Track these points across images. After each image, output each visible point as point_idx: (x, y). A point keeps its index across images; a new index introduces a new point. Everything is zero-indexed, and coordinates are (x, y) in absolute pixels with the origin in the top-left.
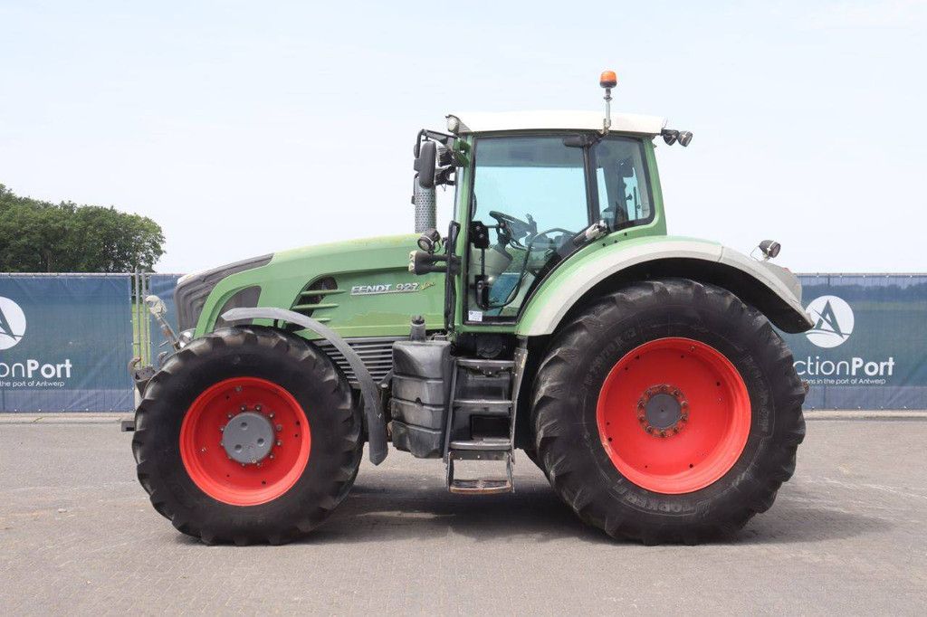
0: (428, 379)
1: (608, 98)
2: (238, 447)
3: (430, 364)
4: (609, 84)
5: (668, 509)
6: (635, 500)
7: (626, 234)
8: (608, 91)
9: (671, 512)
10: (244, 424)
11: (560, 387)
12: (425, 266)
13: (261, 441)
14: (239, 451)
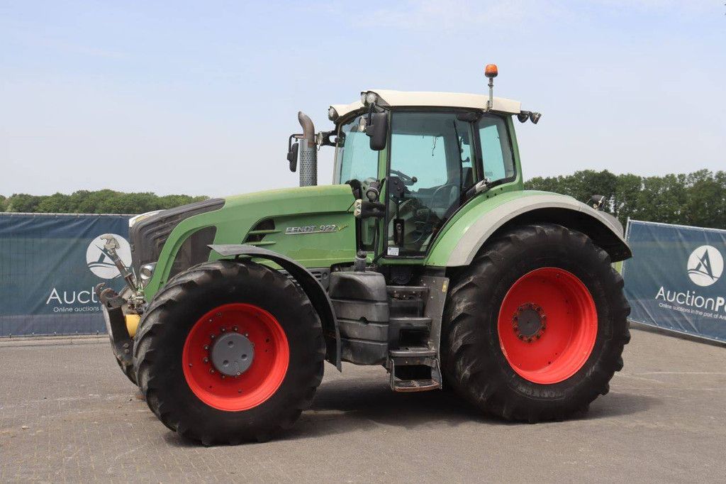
0: (376, 301)
1: (491, 86)
2: (226, 362)
3: (378, 290)
4: (492, 74)
5: (546, 396)
6: (524, 390)
7: (501, 189)
8: (491, 80)
9: (549, 398)
10: (231, 343)
11: (474, 306)
12: (369, 212)
13: (244, 356)
14: (227, 366)
